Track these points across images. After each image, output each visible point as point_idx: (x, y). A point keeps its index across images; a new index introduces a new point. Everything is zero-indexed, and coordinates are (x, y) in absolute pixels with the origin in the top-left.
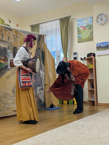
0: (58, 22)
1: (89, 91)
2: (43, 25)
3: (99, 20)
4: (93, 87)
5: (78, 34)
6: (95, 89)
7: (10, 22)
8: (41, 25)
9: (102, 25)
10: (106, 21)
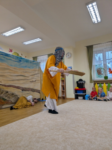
0: (47, 56)
1: (62, 91)
2: (39, 57)
3: (67, 56)
4: (64, 90)
6: (65, 90)
7: (22, 55)
8: (38, 57)
9: (69, 58)
10: (71, 56)
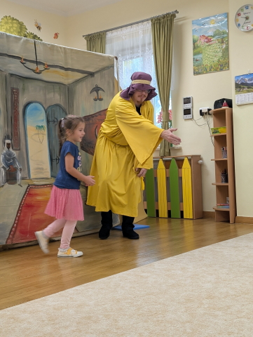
1: (219, 187)
3: (241, 20)
5: (195, 54)
6: (230, 184)
7: (39, 28)
8: (109, 35)
9: (248, 31)
